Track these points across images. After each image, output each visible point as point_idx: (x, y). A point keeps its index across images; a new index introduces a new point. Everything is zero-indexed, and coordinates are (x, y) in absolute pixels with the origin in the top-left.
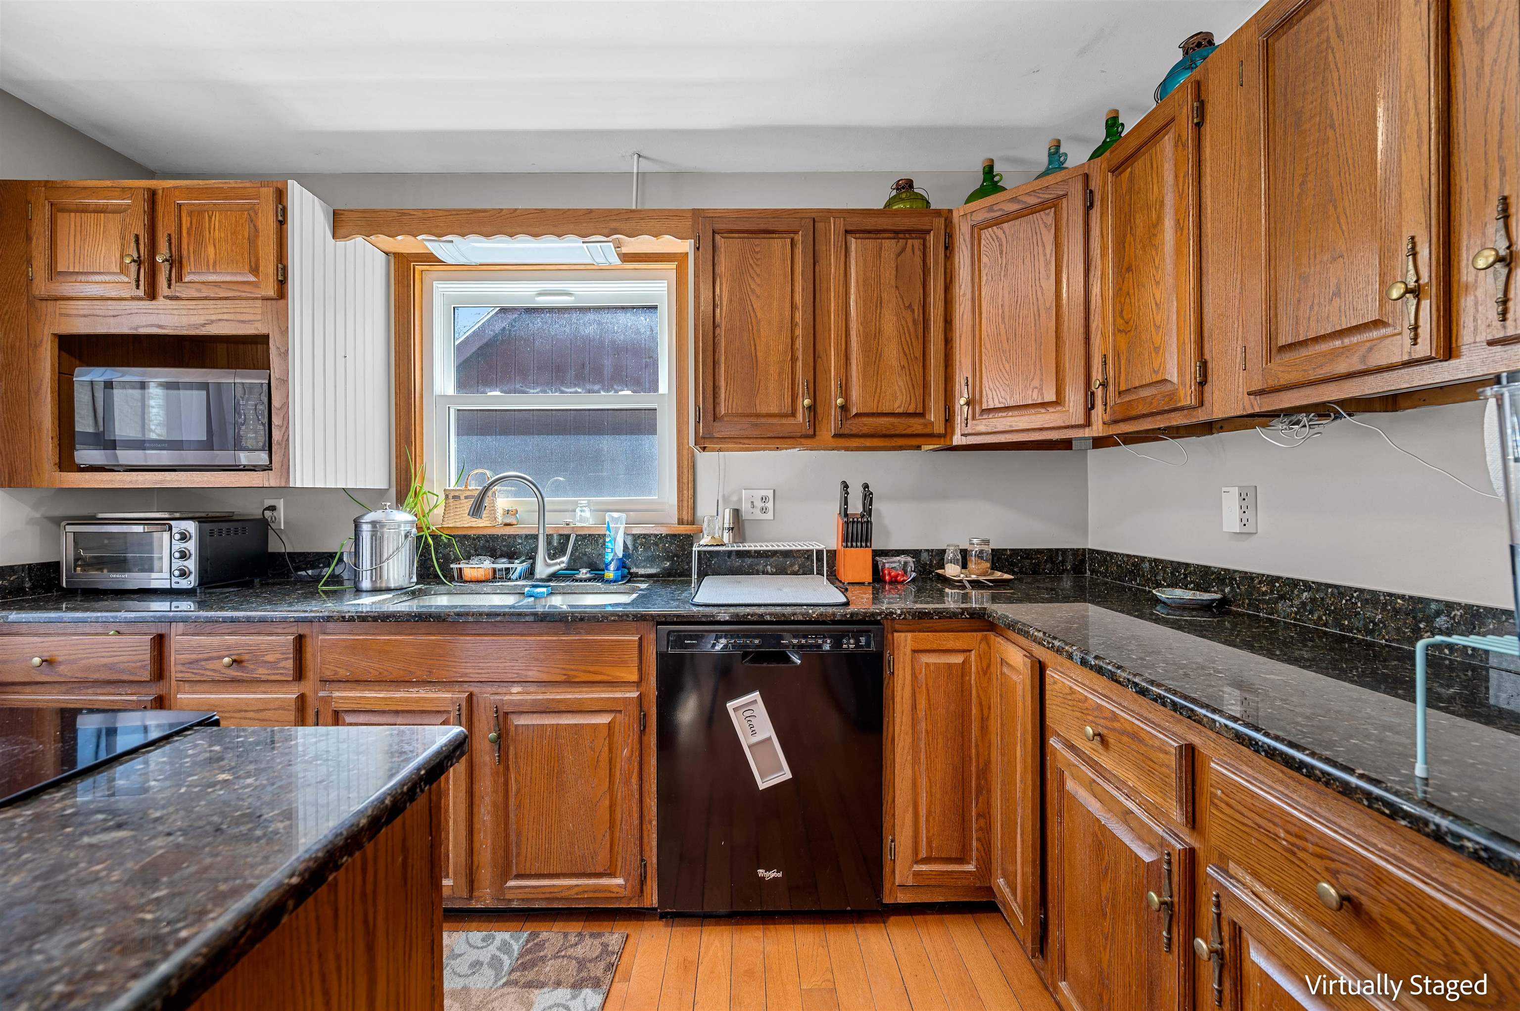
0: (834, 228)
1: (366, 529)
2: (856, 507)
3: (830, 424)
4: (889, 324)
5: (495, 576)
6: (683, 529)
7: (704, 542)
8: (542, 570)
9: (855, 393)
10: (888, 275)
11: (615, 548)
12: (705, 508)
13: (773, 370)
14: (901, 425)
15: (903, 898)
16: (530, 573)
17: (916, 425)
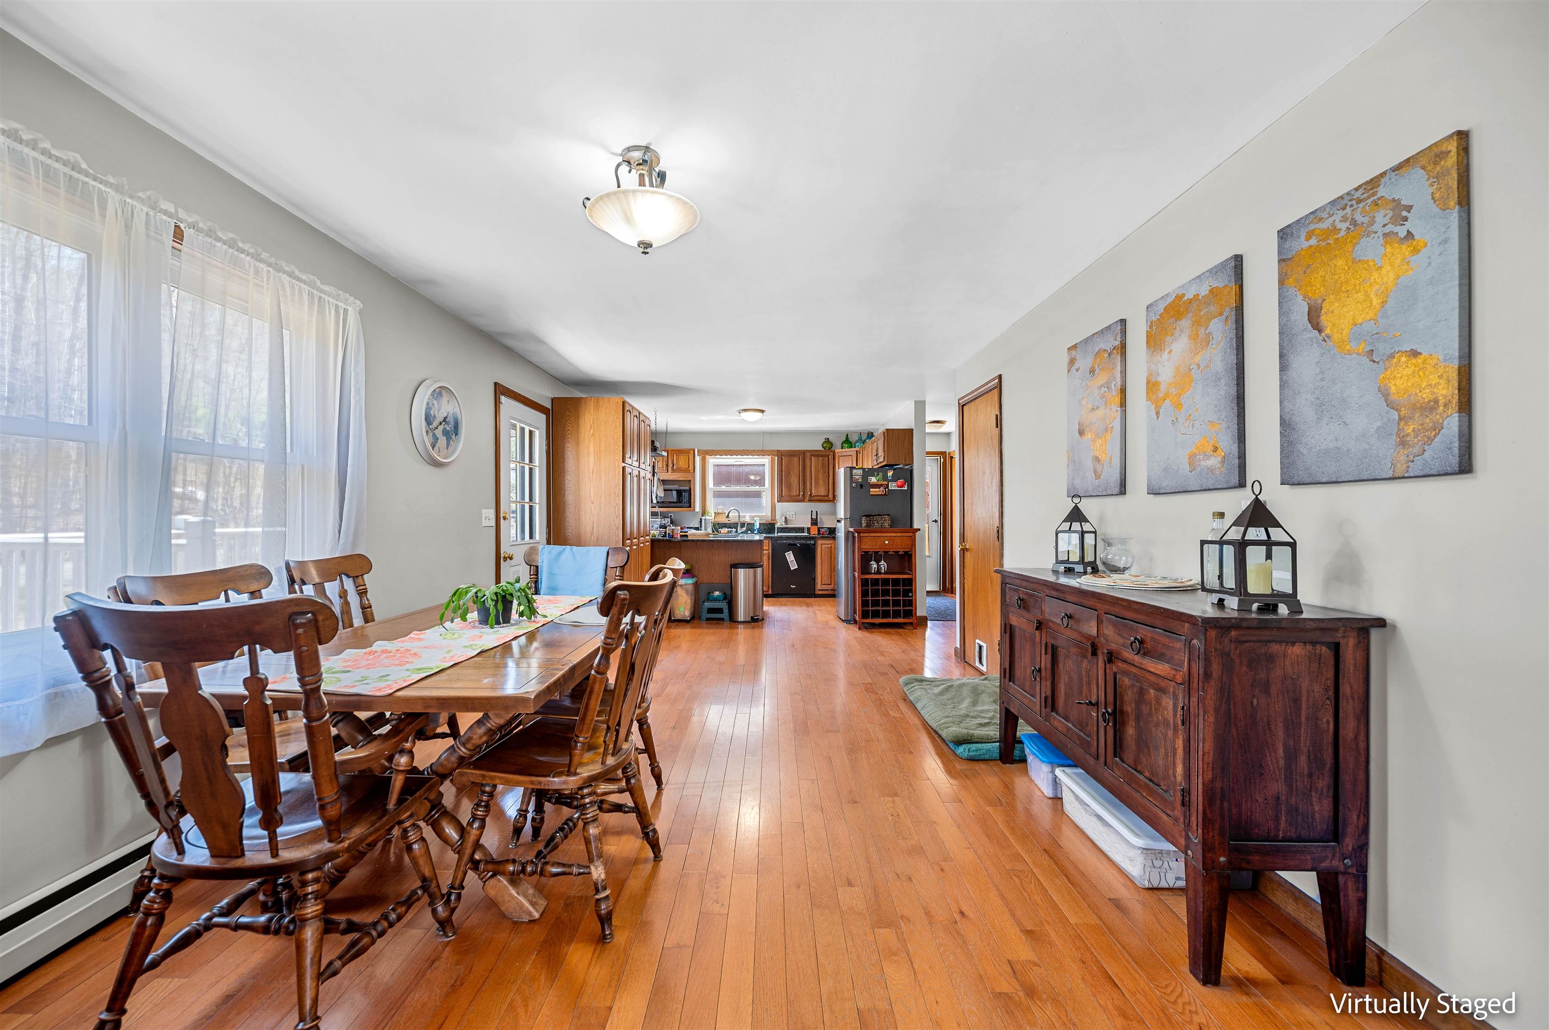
0: (808, 454)
1: (703, 521)
2: (814, 517)
3: (807, 498)
4: (821, 476)
5: (729, 532)
6: (773, 522)
7: (778, 525)
8: (739, 531)
9: (813, 491)
10: (820, 465)
11: (757, 526)
12: (778, 517)
13: (795, 486)
14: (823, 498)
15: (820, 593)
16: (736, 532)
17: (826, 498)
